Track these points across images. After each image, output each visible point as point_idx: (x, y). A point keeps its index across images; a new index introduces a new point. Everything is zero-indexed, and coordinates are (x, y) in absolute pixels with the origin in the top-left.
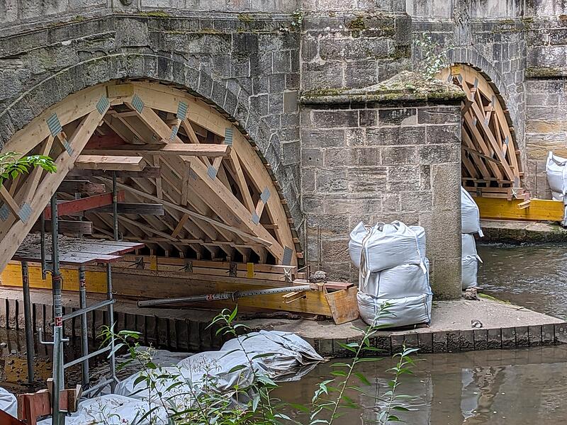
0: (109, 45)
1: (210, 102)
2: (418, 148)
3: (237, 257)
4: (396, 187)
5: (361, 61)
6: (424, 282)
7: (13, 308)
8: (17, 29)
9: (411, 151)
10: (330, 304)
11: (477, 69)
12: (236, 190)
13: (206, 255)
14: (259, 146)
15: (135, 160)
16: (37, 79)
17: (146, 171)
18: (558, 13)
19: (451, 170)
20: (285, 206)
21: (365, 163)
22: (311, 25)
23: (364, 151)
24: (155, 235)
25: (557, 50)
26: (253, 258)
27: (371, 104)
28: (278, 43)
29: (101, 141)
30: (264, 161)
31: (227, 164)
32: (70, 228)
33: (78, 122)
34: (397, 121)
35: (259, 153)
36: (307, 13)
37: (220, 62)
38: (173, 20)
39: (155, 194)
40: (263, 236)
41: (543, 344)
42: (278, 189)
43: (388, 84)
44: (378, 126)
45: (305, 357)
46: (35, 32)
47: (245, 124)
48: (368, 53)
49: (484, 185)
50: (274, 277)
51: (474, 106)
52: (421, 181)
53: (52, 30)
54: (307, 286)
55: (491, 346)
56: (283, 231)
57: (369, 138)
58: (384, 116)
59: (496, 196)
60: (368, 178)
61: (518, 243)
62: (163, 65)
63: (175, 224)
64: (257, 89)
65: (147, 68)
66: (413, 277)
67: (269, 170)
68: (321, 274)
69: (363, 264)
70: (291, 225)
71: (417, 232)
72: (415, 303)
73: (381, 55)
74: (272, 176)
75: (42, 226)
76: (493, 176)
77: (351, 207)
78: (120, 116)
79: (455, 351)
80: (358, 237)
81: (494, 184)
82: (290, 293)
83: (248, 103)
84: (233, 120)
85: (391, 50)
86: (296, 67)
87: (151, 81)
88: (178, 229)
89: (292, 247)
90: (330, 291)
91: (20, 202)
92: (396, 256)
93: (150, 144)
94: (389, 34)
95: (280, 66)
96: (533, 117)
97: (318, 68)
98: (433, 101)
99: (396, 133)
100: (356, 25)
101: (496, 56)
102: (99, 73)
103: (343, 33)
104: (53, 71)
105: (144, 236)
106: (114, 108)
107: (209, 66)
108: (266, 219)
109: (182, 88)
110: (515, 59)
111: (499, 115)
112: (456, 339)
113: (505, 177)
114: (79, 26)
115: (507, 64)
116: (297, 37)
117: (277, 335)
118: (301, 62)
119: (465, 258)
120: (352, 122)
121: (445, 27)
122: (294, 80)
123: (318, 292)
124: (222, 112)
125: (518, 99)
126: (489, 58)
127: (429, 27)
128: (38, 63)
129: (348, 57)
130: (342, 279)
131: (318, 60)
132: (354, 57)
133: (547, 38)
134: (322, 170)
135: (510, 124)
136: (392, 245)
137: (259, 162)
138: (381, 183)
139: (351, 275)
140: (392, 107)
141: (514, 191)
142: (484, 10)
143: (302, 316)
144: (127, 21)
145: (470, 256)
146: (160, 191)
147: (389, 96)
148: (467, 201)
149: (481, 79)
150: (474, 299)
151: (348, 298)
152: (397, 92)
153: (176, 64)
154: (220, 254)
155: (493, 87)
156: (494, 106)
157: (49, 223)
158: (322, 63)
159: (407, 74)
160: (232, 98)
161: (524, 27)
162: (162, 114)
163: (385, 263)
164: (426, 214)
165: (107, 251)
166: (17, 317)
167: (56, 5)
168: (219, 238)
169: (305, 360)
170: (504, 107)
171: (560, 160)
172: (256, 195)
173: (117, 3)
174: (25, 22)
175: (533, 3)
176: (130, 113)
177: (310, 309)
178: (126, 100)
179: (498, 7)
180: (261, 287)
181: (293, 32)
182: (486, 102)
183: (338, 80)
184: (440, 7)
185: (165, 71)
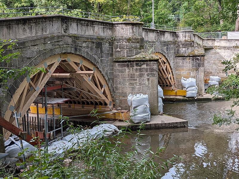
0: (61, 43)
1: (89, 60)
2: (146, 73)
3: (96, 104)
4: (140, 84)
5: (130, 50)
6: (148, 110)
8: (35, 38)
9: (144, 74)
10: (122, 116)
11: (162, 54)
12: (96, 85)
13: (88, 103)
14: (102, 73)
15: (68, 74)
16: (41, 52)
17: (70, 79)
18: (184, 39)
19: (155, 80)
20: (110, 89)
21: (132, 78)
22: (117, 40)
23: (131, 74)
24: (74, 98)
25: (184, 49)
26: (101, 104)
27: (133, 61)
28: (107, 45)
29: (58, 70)
30: (104, 77)
31: (93, 77)
32: (50, 95)
33: (52, 65)
34: (140, 66)
35: (102, 75)
36: (116, 37)
37: (92, 49)
38: (79, 37)
39: (74, 86)
40: (104, 98)
41: (181, 127)
42: (108, 85)
43: (138, 56)
44: (135, 67)
46: (40, 39)
47: (98, 67)
48: (132, 47)
49: (164, 86)
50: (107, 109)
51: (161, 64)
52: (147, 83)
53: (45, 39)
54: (116, 111)
55: (167, 128)
56: (109, 96)
57: (133, 71)
58: (137, 65)
59: (168, 89)
60: (132, 82)
61: (174, 102)
62: (76, 49)
63: (79, 95)
64: (102, 57)
65: (71, 50)
66: (145, 108)
67: (105, 79)
68: (120, 108)
69: (131, 105)
70: (111, 95)
71: (146, 96)
72: (146, 116)
73: (136, 48)
74: (106, 81)
75: (42, 94)
76: (167, 83)
77: (128, 90)
78: (64, 63)
79: (157, 129)
80: (130, 98)
81: (167, 86)
82: (111, 113)
83: (100, 62)
84: (95, 65)
85: (139, 47)
86: (112, 51)
87: (73, 54)
88: (80, 96)
89: (112, 101)
90: (122, 113)
91: (36, 86)
92: (140, 103)
93: (73, 71)
94: (138, 42)
95: (108, 51)
96: (177, 67)
97: (118, 52)
98: (150, 61)
99: (140, 69)
100: (129, 40)
101: (167, 51)
102: (58, 51)
103: (125, 42)
104: (45, 50)
105: (71, 98)
106: (63, 61)
107: (88, 50)
108: (104, 93)
109: (81, 56)
110: (172, 51)
111: (168, 67)
112: (157, 126)
113: (170, 84)
114: (53, 38)
115: (170, 53)
116: (113, 43)
117: (108, 125)
118: (114, 50)
119: (159, 104)
120: (128, 66)
121: (153, 42)
122: (112, 55)
123: (119, 113)
124: (92, 63)
125: (173, 62)
126: (165, 51)
127: (149, 42)
128: (41, 47)
129: (127, 48)
130: (125, 110)
131: (118, 49)
132: (128, 49)
133: (181, 46)
134: (120, 80)
135: (171, 69)
136: (139, 100)
137: (102, 77)
138: (136, 83)
139: (128, 108)
140: (139, 62)
141: (173, 87)
142: (164, 38)
143: (115, 120)
144: (66, 37)
145: (161, 104)
146: (75, 85)
147: (138, 59)
148: (160, 89)
149: (163, 57)
150: (162, 115)
151: (127, 115)
152: (140, 58)
153: (79, 49)
154: (92, 103)
155: (167, 59)
156: (167, 64)
157: (44, 93)
158: (120, 50)
159: (143, 53)
160: (95, 59)
161: (175, 43)
162: (76, 63)
163: (137, 105)
164: (149, 92)
165: (60, 101)
166: (35, 122)
167: (46, 32)
168: (91, 98)
169: (115, 131)
170: (169, 65)
171: (185, 79)
172: (102, 86)
173: (63, 32)
174: (37, 36)
175: (177, 36)
176: (66, 63)
177: (117, 118)
178: (66, 59)
179: (168, 37)
180: (104, 112)
181: (112, 42)
182: (165, 63)
183: (124, 55)
184: (152, 36)
185: (76, 51)
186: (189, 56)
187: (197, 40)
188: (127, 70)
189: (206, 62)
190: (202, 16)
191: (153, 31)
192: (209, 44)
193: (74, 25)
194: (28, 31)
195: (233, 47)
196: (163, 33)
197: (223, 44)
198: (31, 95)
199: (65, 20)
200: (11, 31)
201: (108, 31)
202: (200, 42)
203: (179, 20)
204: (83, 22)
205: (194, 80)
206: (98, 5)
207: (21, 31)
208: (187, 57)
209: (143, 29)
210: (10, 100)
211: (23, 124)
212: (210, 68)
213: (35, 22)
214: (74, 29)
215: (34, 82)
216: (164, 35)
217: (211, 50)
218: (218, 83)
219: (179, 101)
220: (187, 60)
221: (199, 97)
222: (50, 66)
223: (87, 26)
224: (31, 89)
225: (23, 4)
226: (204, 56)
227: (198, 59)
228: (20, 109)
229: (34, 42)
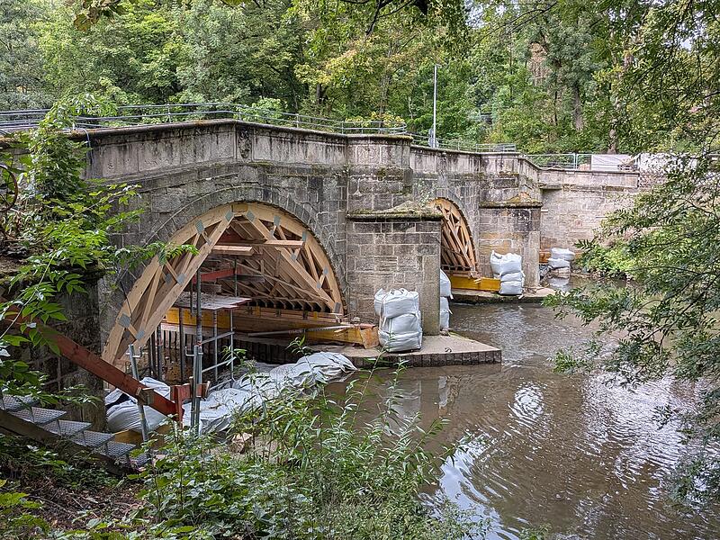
0: (234, 181)
1: (293, 216)
2: (416, 246)
3: (308, 308)
4: (403, 268)
5: (383, 194)
6: (418, 325)
7: (173, 336)
8: (179, 170)
9: (411, 248)
10: (363, 336)
11: (451, 201)
12: (308, 269)
13: (289, 307)
14: (322, 243)
15: (249, 249)
16: (191, 200)
17: (254, 256)
18: (499, 170)
19: (435, 259)
20: (337, 278)
21: (385, 254)
22: (354, 173)
23: (384, 247)
24: (259, 294)
25: (498, 192)
26: (317, 308)
27: (388, 220)
28: (334, 182)
29: (229, 237)
30: (325, 252)
31: (303, 252)
32: (207, 289)
33: (215, 226)
34: (403, 230)
35: (322, 247)
36: (352, 166)
37: (300, 193)
38: (273, 167)
39: (260, 270)
40: (323, 296)
41: (486, 362)
42: (333, 269)
43: (399, 208)
44: (392, 232)
45: (347, 368)
46: (190, 172)
47: (314, 230)
48: (388, 190)
49: (454, 269)
50: (330, 320)
51: (449, 222)
52: (417, 265)
53: (200, 171)
54: (349, 326)
55: (456, 363)
56: (335, 293)
57: (387, 240)
58: (396, 226)
59: (461, 275)
60: (385, 263)
61: (474, 303)
62: (266, 194)
63: (271, 288)
64: (321, 210)
65: (257, 195)
66: (411, 321)
67: (328, 257)
68: (358, 319)
69: (382, 313)
70: (340, 290)
71: (414, 295)
72: (412, 337)
73: (395, 191)
74: (330, 261)
75: (191, 287)
76: (459, 264)
77: (375, 279)
78: (240, 223)
79: (435, 365)
80: (379, 297)
81: (460, 269)
82: (338, 330)
83: (316, 218)
84: (307, 227)
85: (401, 189)
86: (345, 197)
87: (259, 202)
88: (273, 291)
89: (340, 302)
90: (362, 329)
91: (178, 273)
92: (401, 310)
93: (257, 240)
94: (400, 179)
95: (335, 196)
96: (483, 230)
97: (358, 198)
98: (425, 218)
99: (403, 237)
100: (380, 174)
101: (462, 194)
102: (228, 197)
103: (373, 178)
104: (200, 195)
105: (253, 295)
106: (236, 218)
107: (293, 195)
108: (325, 286)
109: (277, 207)
110: (473, 196)
111: (464, 228)
112: (436, 359)
113: (467, 265)
114: (217, 169)
115: (468, 199)
116: (346, 180)
117: (330, 355)
118: (348, 194)
119: (442, 311)
120: (377, 230)
121: (433, 176)
122: (343, 204)
123: (356, 329)
124: (300, 222)
125: (475, 219)
126: (458, 196)
127: (424, 176)
128: (191, 190)
129: (375, 192)
130: (369, 322)
131: (358, 193)
132: (380, 192)
133: (492, 185)
134: (359, 258)
135: (470, 235)
136: (399, 302)
137: (322, 252)
138: (393, 266)
139: (375, 320)
140: (401, 222)
141: (472, 273)
142: (456, 167)
143: (345, 344)
144: (245, 167)
145: (445, 310)
146: (262, 267)
147: (399, 215)
148: (444, 278)
149: (453, 207)
150: (447, 335)
151: (372, 334)
152: (404, 213)
153: (274, 193)
154: (298, 306)
155: (460, 212)
156: (461, 223)
157: (196, 285)
158: (360, 195)
159: (410, 202)
160: (307, 214)
161: (479, 177)
162: (265, 223)
163: (395, 313)
164: (420, 285)
165: (230, 303)
166: (175, 342)
167: (203, 157)
168: (297, 297)
169: (346, 369)
170: (466, 224)
171: (499, 255)
172: (320, 271)
173: (239, 156)
174: (184, 166)
175: (484, 164)
176: (246, 222)
177: (350, 339)
178: (244, 214)
179: (464, 166)
180: (322, 326)
181: (345, 176)
182: (456, 221)
183: (370, 205)
184: (430, 165)
185: (267, 197)
186: (509, 207)
187: (526, 171)
188: (375, 239)
189: (545, 217)
190: (539, 118)
191: (433, 152)
192: (552, 179)
193: (264, 141)
194: (164, 155)
195: (603, 187)
196: (454, 156)
197: (581, 180)
198: (167, 291)
199: (245, 131)
200: (127, 156)
201: (337, 153)
202: (533, 175)
203: (490, 121)
204: (284, 135)
205: (517, 259)
206: (318, 89)
207: (149, 155)
208: (503, 208)
209: (412, 148)
210: (122, 304)
211: (149, 349)
212: (552, 231)
213: (179, 137)
214: (263, 151)
215: (174, 264)
216: (455, 160)
217: (557, 193)
218: (568, 264)
219: (485, 301)
220: (505, 215)
221: (526, 295)
222: (210, 230)
223: (292, 143)
224: (166, 280)
225: (155, 82)
226: (540, 207)
227: (527, 214)
228: (143, 324)
229: (177, 179)
